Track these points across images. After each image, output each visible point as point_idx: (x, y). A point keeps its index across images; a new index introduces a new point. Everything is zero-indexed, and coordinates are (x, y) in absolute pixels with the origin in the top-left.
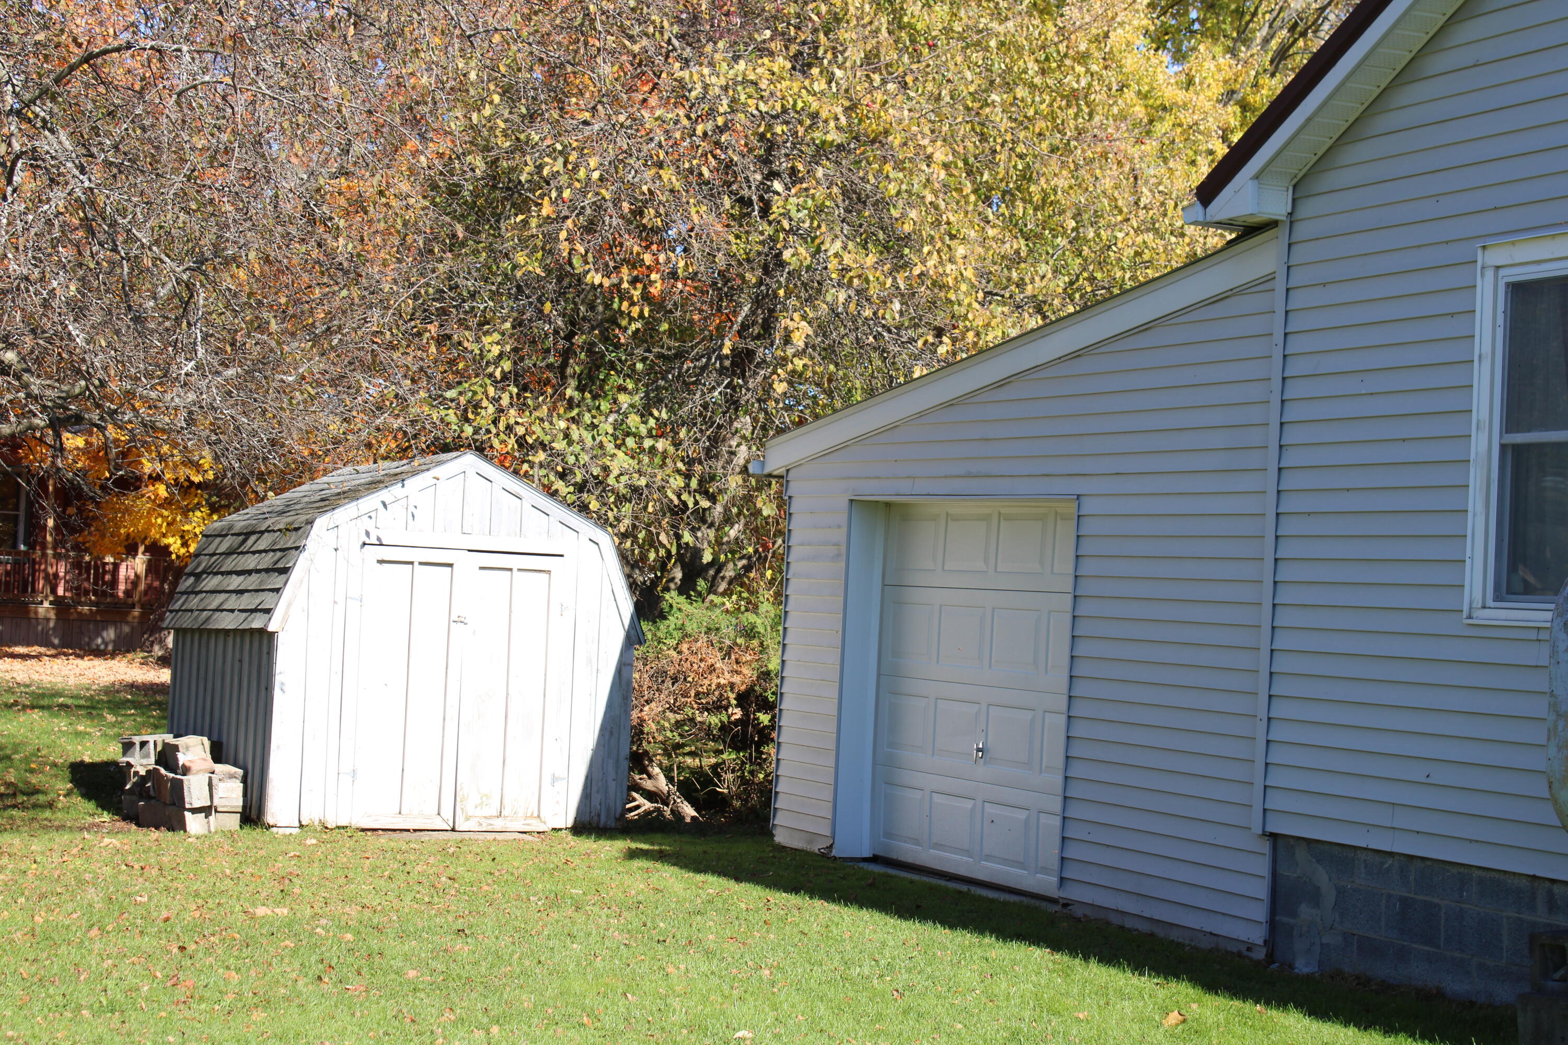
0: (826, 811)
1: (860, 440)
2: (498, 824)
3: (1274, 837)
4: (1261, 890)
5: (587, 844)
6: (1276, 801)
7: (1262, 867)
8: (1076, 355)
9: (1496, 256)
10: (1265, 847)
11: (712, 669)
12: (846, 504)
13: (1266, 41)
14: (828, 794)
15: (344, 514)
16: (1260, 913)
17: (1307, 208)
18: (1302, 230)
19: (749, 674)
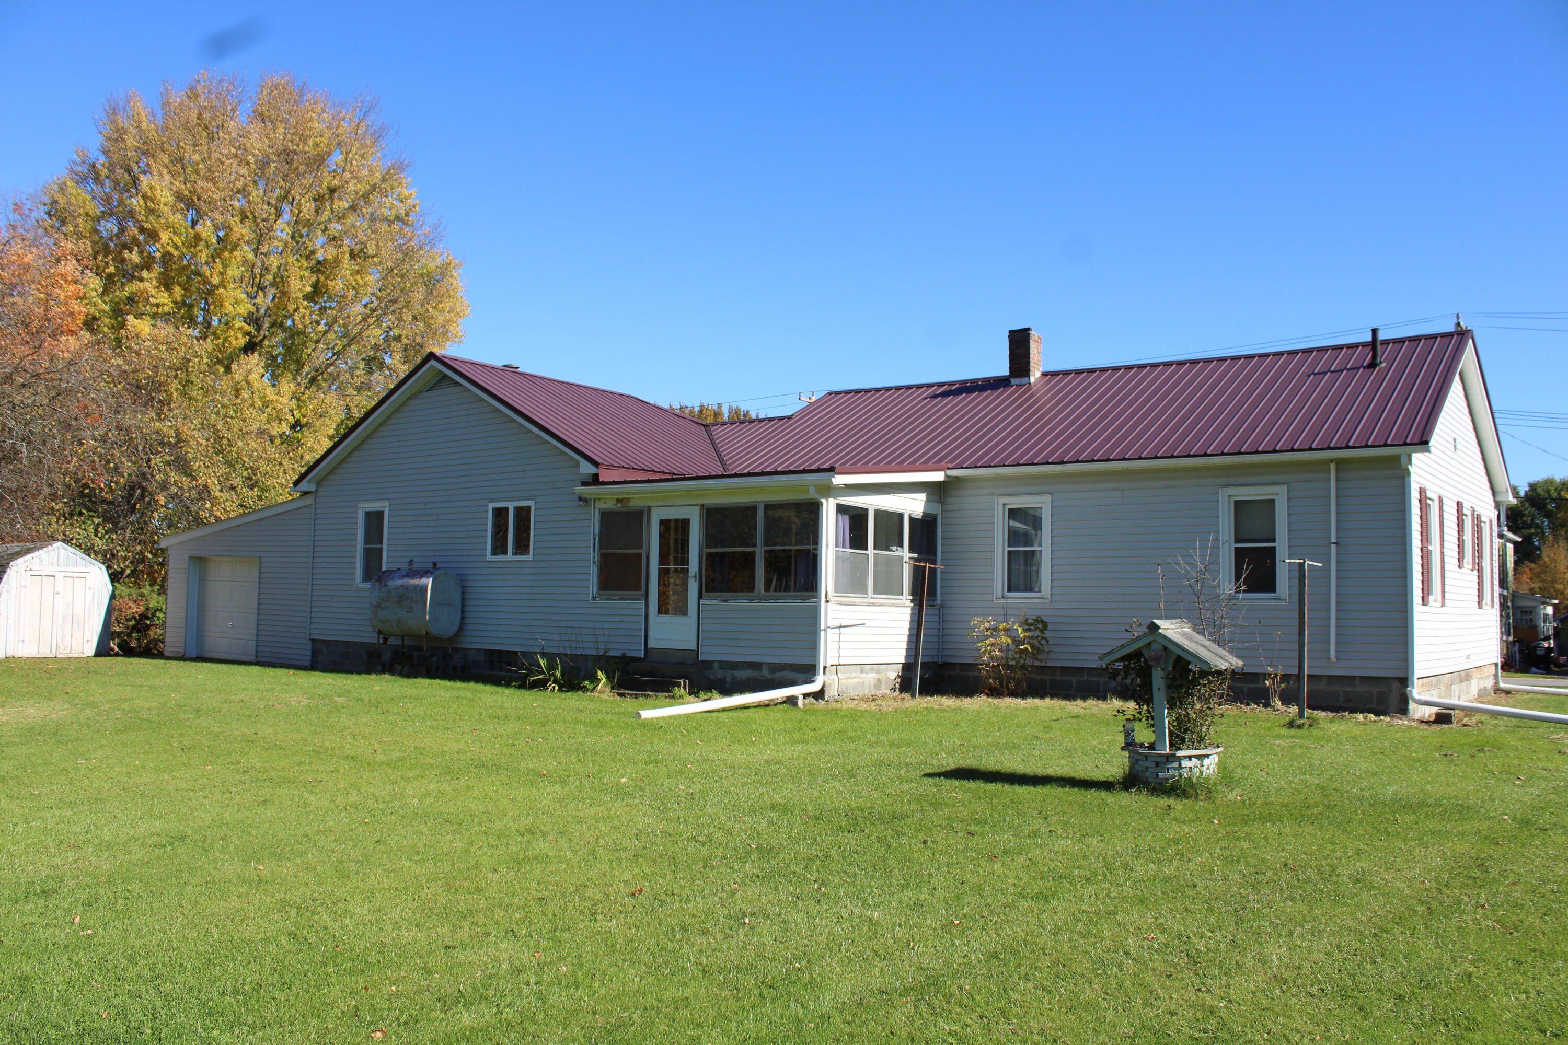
0: (182, 645)
1: (191, 540)
2: (70, 655)
3: (313, 640)
4: (309, 653)
5: (98, 659)
6: (313, 631)
7: (310, 647)
8: (259, 520)
9: (363, 505)
10: (310, 642)
11: (130, 607)
12: (187, 557)
13: (307, 374)
14: (183, 640)
15: (20, 561)
16: (309, 658)
17: (320, 489)
18: (319, 494)
19: (142, 608)
